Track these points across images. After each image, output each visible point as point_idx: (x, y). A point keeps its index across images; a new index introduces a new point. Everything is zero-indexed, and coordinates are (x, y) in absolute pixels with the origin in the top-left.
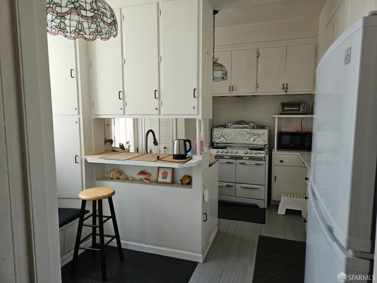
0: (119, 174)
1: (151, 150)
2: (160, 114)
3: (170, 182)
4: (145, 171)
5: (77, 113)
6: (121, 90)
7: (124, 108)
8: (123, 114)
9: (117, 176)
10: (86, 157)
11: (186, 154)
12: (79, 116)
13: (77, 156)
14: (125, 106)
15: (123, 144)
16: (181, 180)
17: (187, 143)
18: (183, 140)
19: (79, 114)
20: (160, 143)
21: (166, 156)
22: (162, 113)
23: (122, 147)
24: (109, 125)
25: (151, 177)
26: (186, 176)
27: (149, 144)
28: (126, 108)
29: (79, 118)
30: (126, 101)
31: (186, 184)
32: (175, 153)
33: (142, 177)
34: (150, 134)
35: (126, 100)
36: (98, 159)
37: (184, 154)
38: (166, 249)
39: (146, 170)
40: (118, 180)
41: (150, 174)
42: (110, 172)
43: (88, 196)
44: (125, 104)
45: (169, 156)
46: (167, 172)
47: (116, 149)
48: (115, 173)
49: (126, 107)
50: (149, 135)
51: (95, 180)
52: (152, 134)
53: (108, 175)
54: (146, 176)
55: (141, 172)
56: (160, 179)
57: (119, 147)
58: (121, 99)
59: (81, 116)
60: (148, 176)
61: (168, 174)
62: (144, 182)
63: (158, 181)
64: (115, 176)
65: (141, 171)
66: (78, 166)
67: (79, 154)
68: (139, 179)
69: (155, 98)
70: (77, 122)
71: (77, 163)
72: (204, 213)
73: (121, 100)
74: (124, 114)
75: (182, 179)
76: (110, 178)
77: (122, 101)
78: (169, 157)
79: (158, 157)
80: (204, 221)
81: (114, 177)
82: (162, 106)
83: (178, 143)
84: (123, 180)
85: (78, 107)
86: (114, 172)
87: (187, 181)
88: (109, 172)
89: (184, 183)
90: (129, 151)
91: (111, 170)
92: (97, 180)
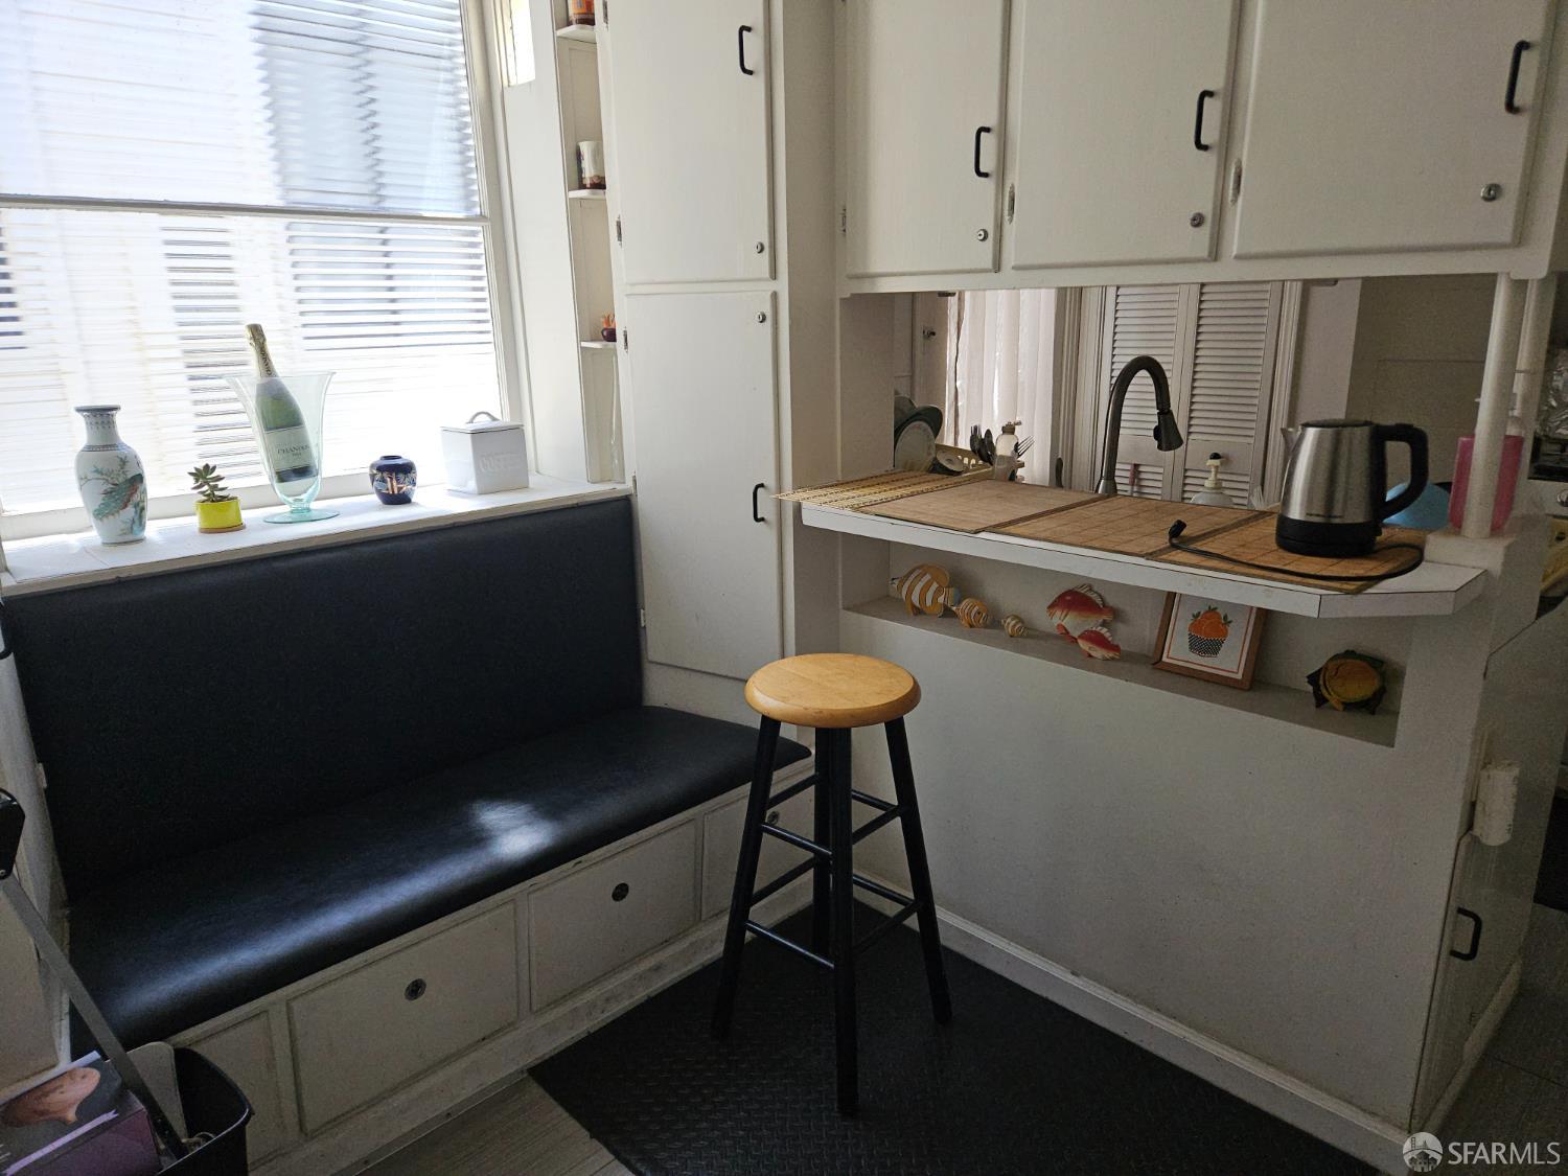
0: (952, 591)
1: (1136, 466)
2: (1215, 255)
3: (1239, 676)
4: (1091, 590)
5: (766, 272)
6: (991, 121)
7: (999, 227)
8: (988, 263)
9: (941, 599)
10: (799, 496)
11: (1375, 525)
12: (772, 286)
13: (762, 485)
14: (1007, 218)
15: (988, 433)
16: (1313, 679)
17: (1398, 454)
18: (1366, 429)
19: (774, 275)
20: (1189, 433)
21: (1227, 518)
22: (1233, 245)
23: (983, 447)
24: (934, 334)
25: (1121, 628)
26: (1349, 654)
27: (1128, 431)
28: (1010, 230)
29: (775, 296)
30: (1012, 187)
31: (1350, 706)
32: (1296, 512)
33: (1073, 622)
34: (1143, 380)
35: (1014, 178)
36: (848, 512)
37: (1360, 520)
38: (1184, 1033)
39: (1095, 589)
40: (946, 620)
41: (1116, 614)
42: (913, 576)
43: (784, 699)
44: (1007, 204)
45: (1247, 521)
46: (1225, 617)
47: (950, 461)
48: (935, 586)
49: (1011, 221)
50: (1130, 388)
51: (841, 607)
52: (1151, 381)
53: (900, 588)
54: (1092, 623)
55: (1068, 598)
56: (1178, 650)
57: (969, 449)
58: (986, 175)
59: (782, 286)
60: (1104, 624)
61: (1231, 629)
62: (1082, 651)
63: (1164, 659)
64: (935, 600)
65: (1070, 592)
66: (766, 535)
67: (770, 482)
68: (1056, 632)
69: (1199, 145)
70: (764, 319)
71: (762, 519)
72: (1461, 911)
73: (983, 179)
74: (997, 266)
75: (1320, 670)
76: (910, 607)
77: (988, 185)
78: (1250, 533)
79: (1180, 526)
80: (1454, 953)
81: (929, 603)
82: (1235, 201)
83: (1327, 445)
84: (971, 626)
85: (770, 238)
86: (928, 577)
87: (1360, 690)
88: (908, 576)
89: (1333, 700)
90: (1012, 477)
91: (914, 570)
92: (848, 609)
